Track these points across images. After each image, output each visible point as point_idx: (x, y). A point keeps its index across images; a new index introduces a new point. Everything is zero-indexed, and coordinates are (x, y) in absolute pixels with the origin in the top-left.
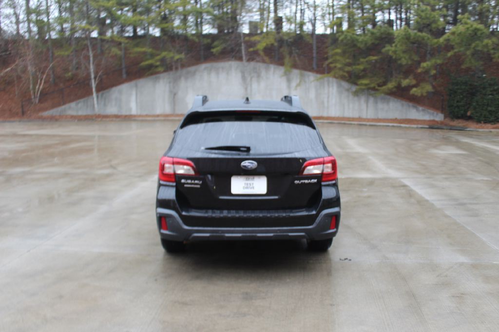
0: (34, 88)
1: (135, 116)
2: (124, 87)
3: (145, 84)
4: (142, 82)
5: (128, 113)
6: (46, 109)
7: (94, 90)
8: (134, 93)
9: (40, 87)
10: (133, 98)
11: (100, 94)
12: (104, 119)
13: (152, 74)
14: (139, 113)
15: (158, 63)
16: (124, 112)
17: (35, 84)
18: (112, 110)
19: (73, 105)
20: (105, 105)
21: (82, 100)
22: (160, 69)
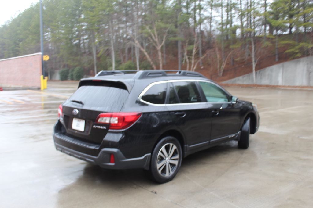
0: (220, 68)
1: (280, 86)
2: (275, 67)
3: (289, 65)
4: (286, 64)
5: (276, 84)
6: (226, 80)
7: (254, 69)
8: (281, 71)
9: (223, 66)
10: (280, 74)
11: (258, 71)
12: (258, 87)
13: (294, 59)
14: (284, 85)
15: (297, 51)
16: (273, 84)
17: (221, 65)
18: (265, 82)
19: (241, 78)
20: (261, 78)
21: (246, 75)
22: (299, 55)
